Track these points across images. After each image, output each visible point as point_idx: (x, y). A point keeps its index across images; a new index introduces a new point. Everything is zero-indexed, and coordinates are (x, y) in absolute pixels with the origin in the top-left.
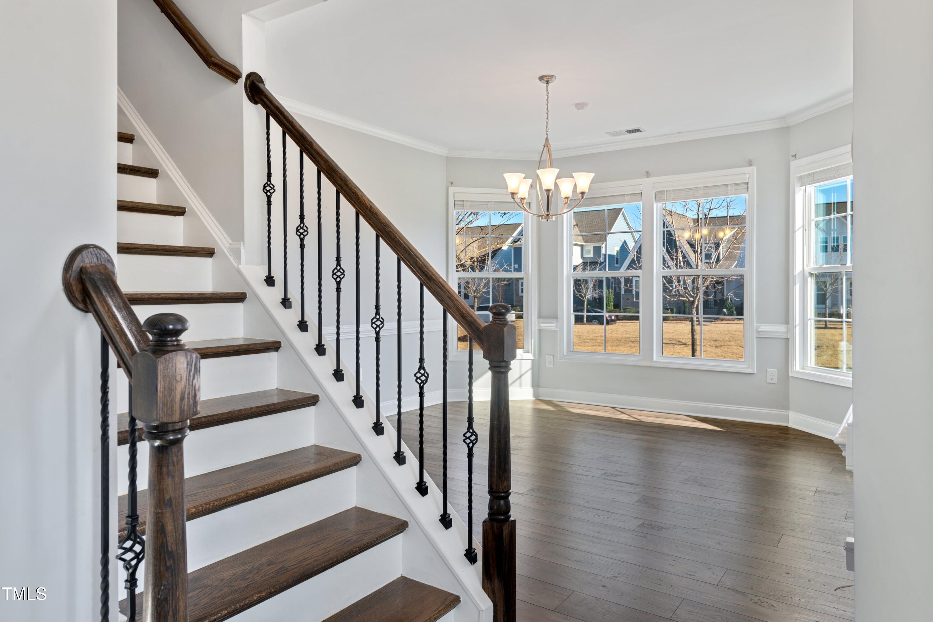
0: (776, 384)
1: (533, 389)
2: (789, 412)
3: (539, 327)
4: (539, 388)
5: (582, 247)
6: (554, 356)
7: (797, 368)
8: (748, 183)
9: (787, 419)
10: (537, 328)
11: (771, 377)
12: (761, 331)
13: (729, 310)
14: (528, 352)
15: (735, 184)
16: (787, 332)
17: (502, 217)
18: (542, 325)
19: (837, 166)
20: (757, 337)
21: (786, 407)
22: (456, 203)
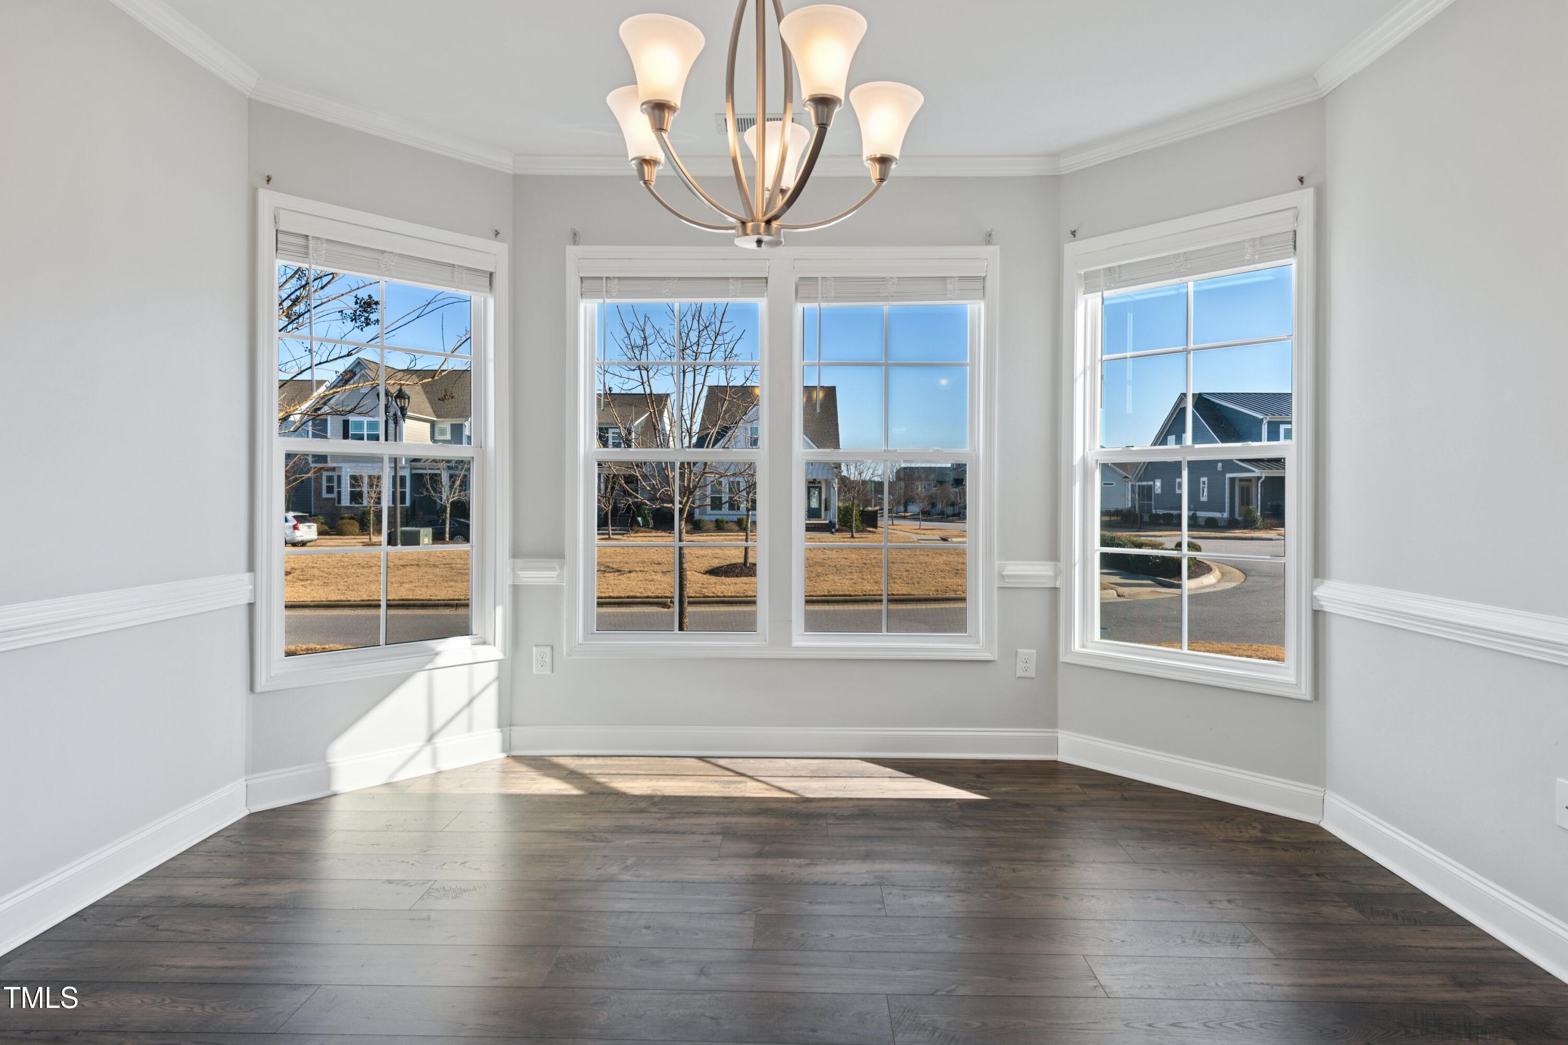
0: (1033, 678)
1: (501, 732)
2: (1057, 732)
3: (514, 580)
4: (513, 728)
5: (433, 424)
6: (552, 647)
7: (1077, 647)
8: (984, 278)
9: (1054, 745)
10: (509, 582)
11: (1025, 665)
12: (1009, 576)
13: (644, 518)
14: (484, 643)
15: (961, 278)
16: (1055, 577)
17: (362, 329)
18: (522, 574)
19: (1185, 253)
20: (999, 588)
21: (1051, 722)
22: (280, 237)
